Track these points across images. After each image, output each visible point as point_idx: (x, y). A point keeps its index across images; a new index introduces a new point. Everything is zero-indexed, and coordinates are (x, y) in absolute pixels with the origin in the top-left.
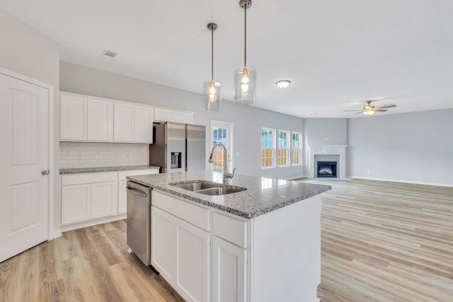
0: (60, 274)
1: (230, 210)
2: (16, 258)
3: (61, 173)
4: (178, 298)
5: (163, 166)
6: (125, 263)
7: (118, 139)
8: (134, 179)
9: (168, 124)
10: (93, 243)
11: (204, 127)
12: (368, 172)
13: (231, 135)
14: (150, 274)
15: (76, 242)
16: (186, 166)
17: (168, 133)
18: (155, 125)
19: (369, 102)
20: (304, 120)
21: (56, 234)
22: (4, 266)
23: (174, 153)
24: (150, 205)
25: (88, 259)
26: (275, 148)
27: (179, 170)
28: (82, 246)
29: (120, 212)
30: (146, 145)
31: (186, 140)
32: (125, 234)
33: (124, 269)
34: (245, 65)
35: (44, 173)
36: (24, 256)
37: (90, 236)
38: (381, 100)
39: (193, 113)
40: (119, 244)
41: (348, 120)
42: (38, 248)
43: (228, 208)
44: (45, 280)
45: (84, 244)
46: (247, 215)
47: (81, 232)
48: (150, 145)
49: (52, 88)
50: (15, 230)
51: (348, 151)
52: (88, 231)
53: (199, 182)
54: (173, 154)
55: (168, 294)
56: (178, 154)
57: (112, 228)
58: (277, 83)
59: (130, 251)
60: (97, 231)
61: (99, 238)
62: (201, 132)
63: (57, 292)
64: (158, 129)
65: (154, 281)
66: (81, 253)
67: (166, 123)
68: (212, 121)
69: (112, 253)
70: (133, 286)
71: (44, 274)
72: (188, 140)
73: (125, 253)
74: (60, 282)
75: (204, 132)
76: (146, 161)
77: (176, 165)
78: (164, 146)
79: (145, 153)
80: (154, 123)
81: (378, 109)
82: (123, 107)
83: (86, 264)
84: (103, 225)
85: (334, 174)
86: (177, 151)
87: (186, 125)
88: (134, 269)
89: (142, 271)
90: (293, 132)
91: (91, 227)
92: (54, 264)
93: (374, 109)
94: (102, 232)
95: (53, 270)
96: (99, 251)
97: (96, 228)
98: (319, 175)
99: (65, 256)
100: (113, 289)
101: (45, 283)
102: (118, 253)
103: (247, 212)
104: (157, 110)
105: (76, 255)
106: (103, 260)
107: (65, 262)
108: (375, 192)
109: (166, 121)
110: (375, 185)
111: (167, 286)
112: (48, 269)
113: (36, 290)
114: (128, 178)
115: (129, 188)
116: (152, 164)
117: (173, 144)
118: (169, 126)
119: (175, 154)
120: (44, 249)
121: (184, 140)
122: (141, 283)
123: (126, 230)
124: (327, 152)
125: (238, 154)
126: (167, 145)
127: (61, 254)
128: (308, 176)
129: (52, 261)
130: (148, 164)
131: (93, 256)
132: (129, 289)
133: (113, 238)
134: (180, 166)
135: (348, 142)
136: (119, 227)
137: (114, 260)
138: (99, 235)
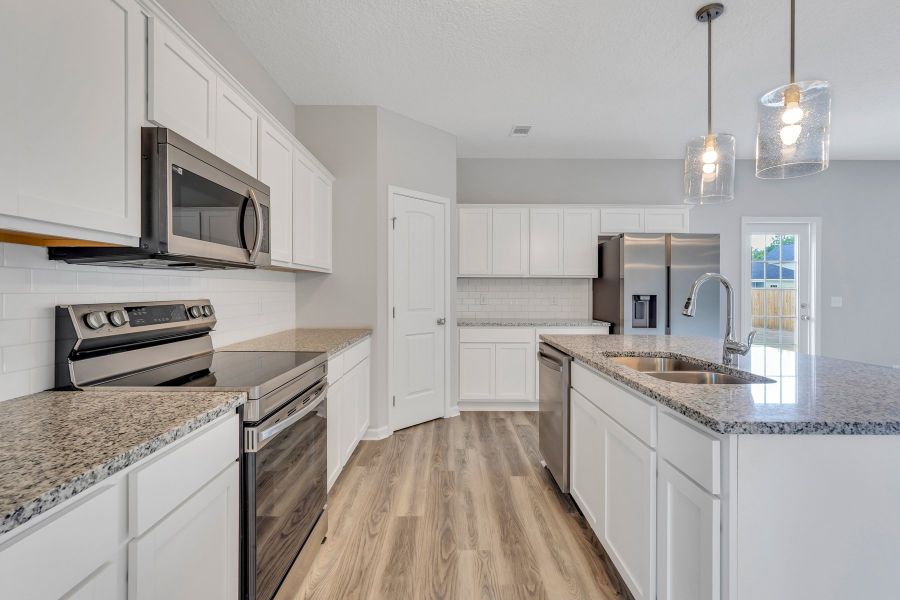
0: (452, 465)
1: (685, 411)
2: (412, 429)
3: (459, 325)
4: (611, 568)
5: (616, 322)
6: (535, 479)
7: (536, 272)
8: (554, 342)
9: (626, 237)
10: (495, 437)
11: (717, 236)
14: (570, 511)
15: (475, 430)
16: (668, 325)
17: (626, 255)
18: (602, 242)
21: (453, 412)
22: (402, 436)
23: (639, 297)
24: (570, 387)
25: (485, 457)
27: (652, 331)
28: (482, 435)
30: (587, 281)
31: (668, 269)
33: (531, 487)
34: (792, 80)
35: (440, 322)
36: (420, 430)
37: (493, 426)
40: (531, 449)
42: (433, 424)
43: (683, 405)
44: (435, 466)
45: (484, 435)
46: (717, 423)
47: (482, 417)
48: (594, 280)
49: (447, 201)
50: (412, 393)
52: (491, 417)
53: (671, 356)
54: (637, 298)
55: (595, 555)
56: (648, 298)
57: (524, 421)
59: (544, 463)
60: (502, 419)
61: (503, 431)
62: (707, 250)
63: (446, 484)
64: (607, 251)
65: (575, 524)
66: (477, 444)
67: (622, 236)
68: (743, 219)
69: (518, 458)
70: (539, 517)
71: (436, 458)
72: (672, 267)
73: (537, 465)
74: (451, 474)
75: (717, 248)
76: (586, 309)
77: (645, 321)
78: (618, 283)
79: (584, 296)
80: (600, 238)
83: (483, 462)
84: (512, 413)
86: (645, 291)
87: (668, 236)
88: (545, 493)
89: (557, 500)
91: (496, 413)
92: (447, 449)
94: (510, 425)
95: (445, 458)
96: (500, 450)
97: (502, 416)
99: (460, 443)
100: (511, 508)
101: (436, 469)
102: (527, 460)
103: (717, 418)
104: (606, 211)
105: (472, 446)
106: (505, 465)
107: (459, 451)
109: (622, 232)
111: (595, 540)
112: (440, 453)
113: (427, 473)
114: (541, 337)
115: (542, 355)
116: (597, 318)
117: (638, 277)
118: (628, 241)
119: (642, 298)
120: (439, 428)
121: (663, 267)
122: (553, 517)
126: (624, 279)
127: (457, 438)
129: (445, 445)
130: (591, 317)
131: (493, 454)
132: (533, 518)
133: (523, 437)
134: (652, 324)
137: (519, 470)
138: (504, 427)
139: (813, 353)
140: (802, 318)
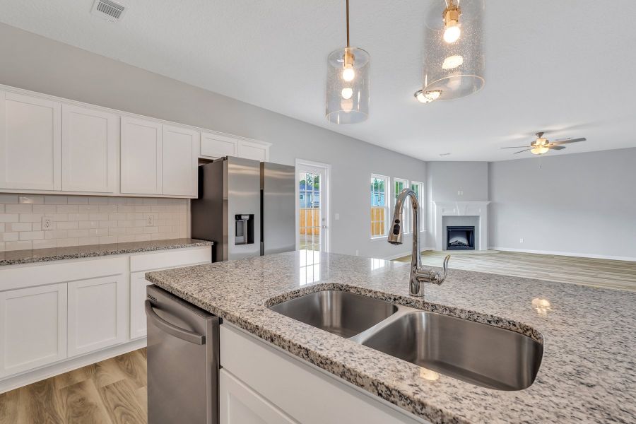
5: (218, 240)
7: (128, 190)
8: (166, 283)
11: (293, 168)
12: (521, 241)
13: (326, 185)
16: (262, 240)
17: (229, 179)
18: (202, 164)
19: (540, 134)
20: (427, 164)
23: (240, 216)
24: (217, 367)
26: (389, 207)
29: (133, 336)
30: (185, 201)
31: (262, 192)
32: (143, 392)
37: (61, 404)
38: (560, 130)
39: (270, 144)
41: (490, 164)
48: (193, 201)
51: (491, 210)
54: (238, 217)
56: (248, 217)
57: (114, 376)
58: (416, 95)
60: (80, 385)
64: (209, 171)
67: (225, 159)
68: (298, 160)
72: (265, 191)
76: (184, 231)
77: (244, 238)
78: (221, 204)
79: (183, 216)
80: (201, 160)
81: (554, 144)
82: (139, 127)
85: (471, 245)
86: (246, 211)
87: (262, 165)
90: (413, 183)
91: (68, 376)
93: (548, 145)
97: (79, 379)
98: (450, 247)
104: (206, 135)
108: (551, 274)
109: (225, 155)
110: (538, 262)
116: (196, 237)
117: (239, 201)
118: (232, 168)
119: (243, 217)
121: (259, 191)
123: (145, 379)
124: (460, 211)
125: (337, 217)
126: (227, 201)
128: (433, 249)
130: (189, 237)
133: (116, 406)
134: (250, 240)
135: (490, 197)
136: (131, 373)
138: (82, 400)
139: (328, 251)
140: (323, 227)
